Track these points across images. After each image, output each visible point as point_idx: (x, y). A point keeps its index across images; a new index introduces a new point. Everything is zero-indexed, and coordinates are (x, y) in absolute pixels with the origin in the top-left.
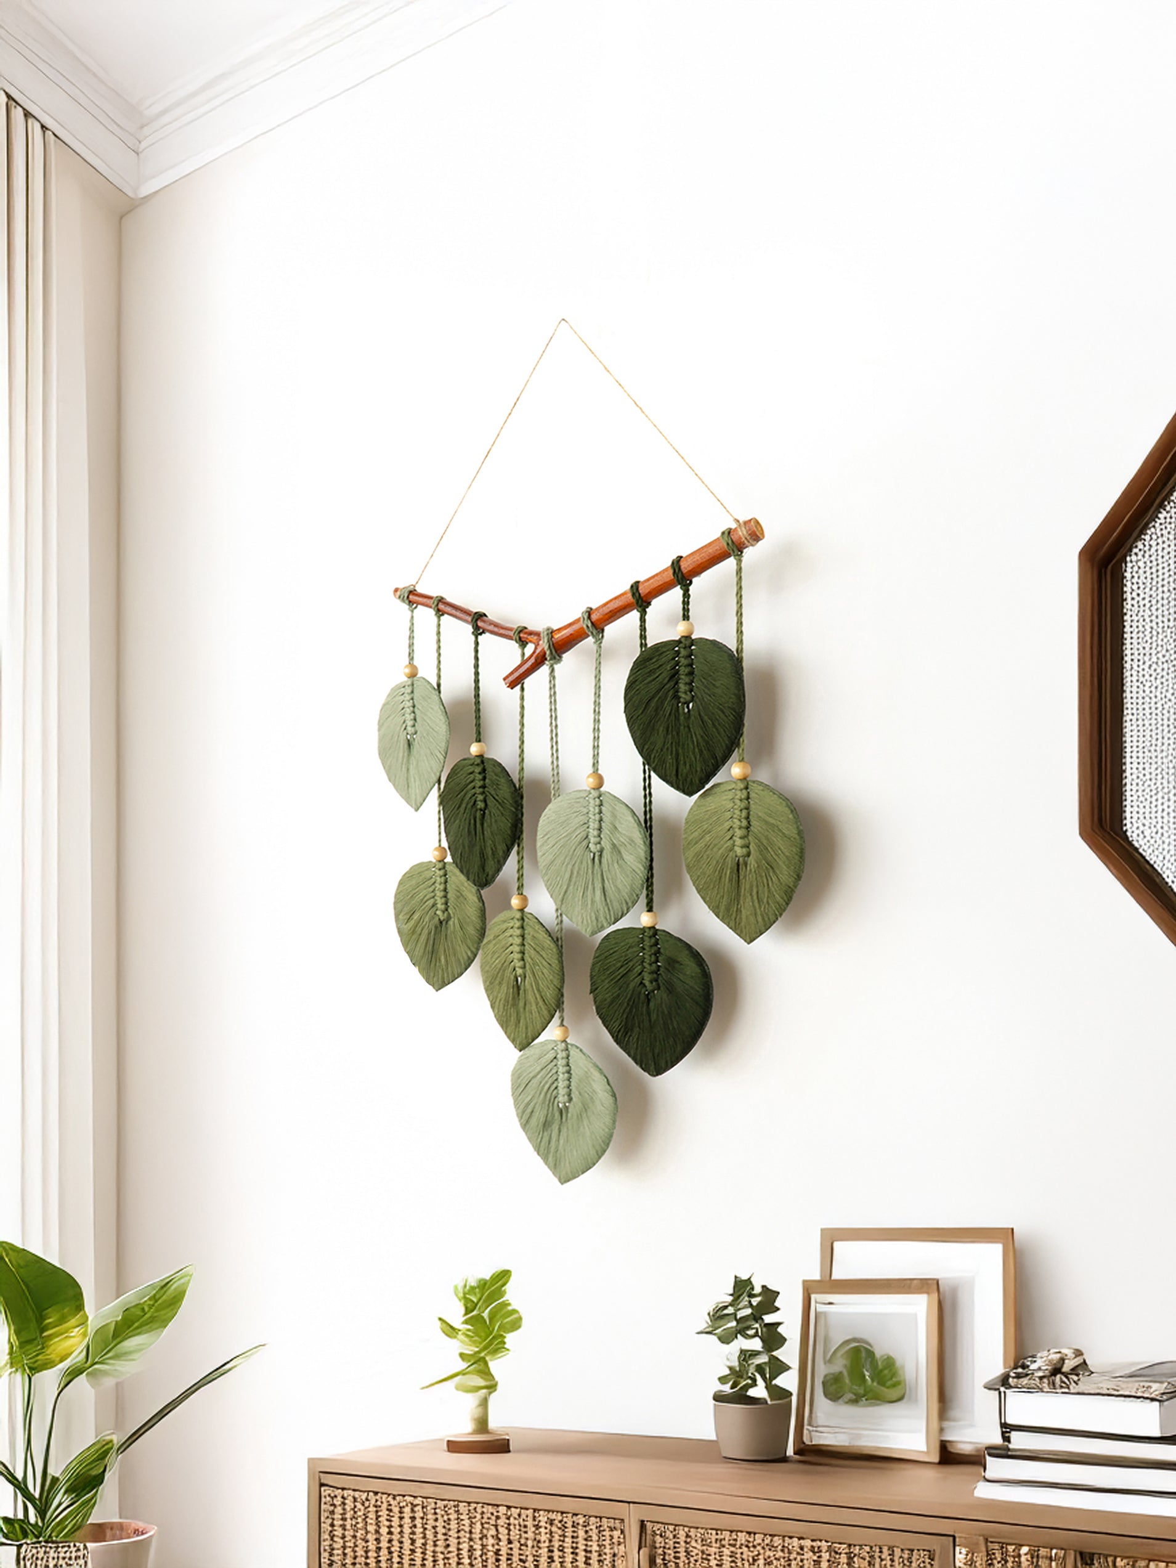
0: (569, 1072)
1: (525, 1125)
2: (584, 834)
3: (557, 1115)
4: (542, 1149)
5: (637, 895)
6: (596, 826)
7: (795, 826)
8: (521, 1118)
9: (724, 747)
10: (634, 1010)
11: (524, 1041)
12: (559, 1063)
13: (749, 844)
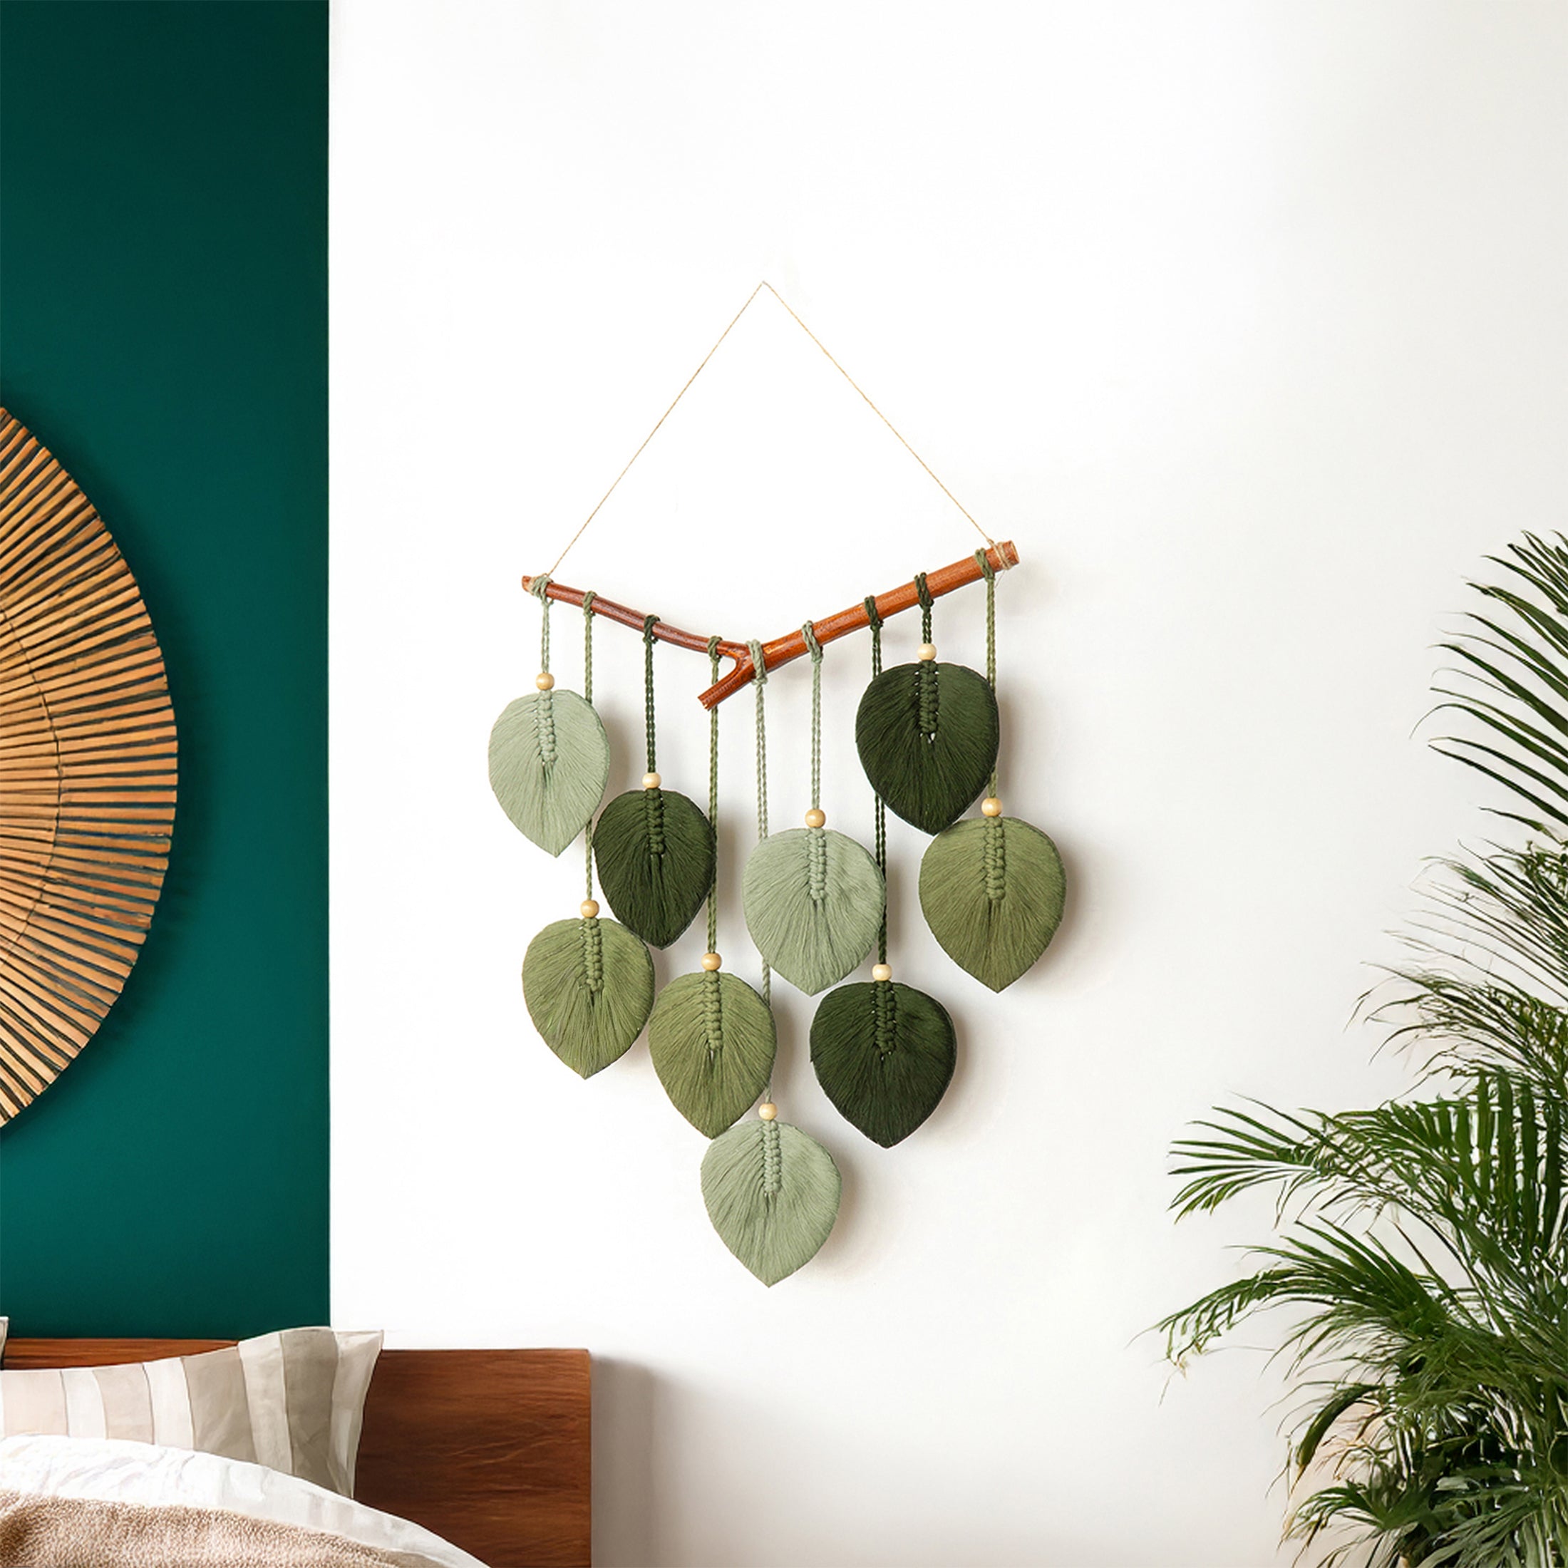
0: (778, 1155)
1: (719, 1227)
2: (804, 880)
3: (763, 1206)
4: (744, 1249)
5: (870, 946)
6: (821, 868)
7: (1057, 865)
8: (717, 1216)
9: (975, 780)
10: (866, 1075)
11: (722, 1126)
12: (766, 1146)
13: (1005, 884)
